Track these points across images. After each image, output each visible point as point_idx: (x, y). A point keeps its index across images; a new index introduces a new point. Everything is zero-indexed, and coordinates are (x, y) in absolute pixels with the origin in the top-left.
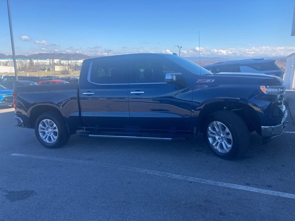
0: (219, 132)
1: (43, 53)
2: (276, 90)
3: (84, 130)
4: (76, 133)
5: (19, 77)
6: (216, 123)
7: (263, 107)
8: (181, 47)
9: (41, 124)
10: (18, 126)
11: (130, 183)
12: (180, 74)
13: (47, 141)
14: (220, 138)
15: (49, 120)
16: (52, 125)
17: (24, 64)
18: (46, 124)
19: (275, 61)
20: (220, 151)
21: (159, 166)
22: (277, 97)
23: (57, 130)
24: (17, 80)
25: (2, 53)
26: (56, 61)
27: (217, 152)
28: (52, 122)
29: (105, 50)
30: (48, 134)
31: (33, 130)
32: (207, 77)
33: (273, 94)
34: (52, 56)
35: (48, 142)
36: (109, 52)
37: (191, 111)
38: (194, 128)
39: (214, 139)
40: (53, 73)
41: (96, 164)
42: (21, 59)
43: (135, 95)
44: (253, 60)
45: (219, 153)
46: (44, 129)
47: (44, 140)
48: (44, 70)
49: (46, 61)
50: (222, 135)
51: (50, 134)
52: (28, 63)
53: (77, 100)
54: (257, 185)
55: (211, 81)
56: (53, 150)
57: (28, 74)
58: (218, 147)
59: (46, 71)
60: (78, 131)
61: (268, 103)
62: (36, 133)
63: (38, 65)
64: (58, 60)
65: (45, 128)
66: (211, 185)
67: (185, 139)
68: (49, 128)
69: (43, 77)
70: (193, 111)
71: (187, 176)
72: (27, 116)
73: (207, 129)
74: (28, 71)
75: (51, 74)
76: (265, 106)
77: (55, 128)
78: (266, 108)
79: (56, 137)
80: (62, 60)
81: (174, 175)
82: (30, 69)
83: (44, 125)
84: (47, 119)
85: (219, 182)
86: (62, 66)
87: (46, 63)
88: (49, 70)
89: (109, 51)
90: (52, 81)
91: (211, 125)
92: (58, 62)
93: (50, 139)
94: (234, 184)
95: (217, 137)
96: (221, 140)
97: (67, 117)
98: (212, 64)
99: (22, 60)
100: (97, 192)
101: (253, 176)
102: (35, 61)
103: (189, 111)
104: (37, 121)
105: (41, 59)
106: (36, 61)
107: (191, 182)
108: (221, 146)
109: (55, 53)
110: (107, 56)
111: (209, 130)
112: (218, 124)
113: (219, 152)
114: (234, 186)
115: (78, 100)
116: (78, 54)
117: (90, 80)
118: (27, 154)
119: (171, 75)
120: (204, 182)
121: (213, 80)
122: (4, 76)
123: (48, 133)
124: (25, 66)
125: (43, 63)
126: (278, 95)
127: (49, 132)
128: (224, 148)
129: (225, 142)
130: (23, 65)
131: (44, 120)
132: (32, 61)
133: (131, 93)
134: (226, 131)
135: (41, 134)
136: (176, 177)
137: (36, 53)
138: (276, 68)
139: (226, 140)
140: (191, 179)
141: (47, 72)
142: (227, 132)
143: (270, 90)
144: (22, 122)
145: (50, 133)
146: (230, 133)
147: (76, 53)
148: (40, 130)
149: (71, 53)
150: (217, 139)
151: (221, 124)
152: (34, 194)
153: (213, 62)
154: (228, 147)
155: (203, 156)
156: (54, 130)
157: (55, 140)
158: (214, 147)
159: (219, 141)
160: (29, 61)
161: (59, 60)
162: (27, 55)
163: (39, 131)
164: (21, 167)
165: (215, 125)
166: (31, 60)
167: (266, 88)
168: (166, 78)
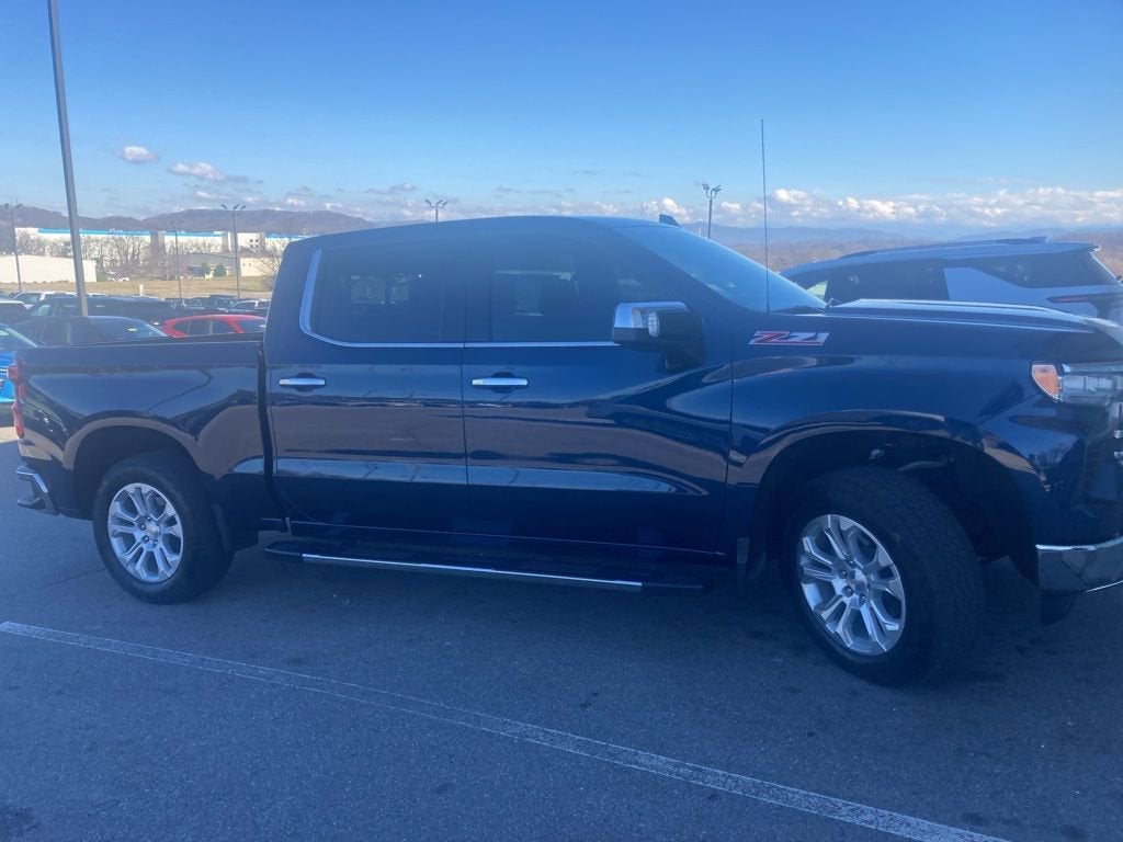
0: (847, 561)
1: (202, 208)
2: (1105, 383)
3: (286, 530)
4: (255, 541)
5: (93, 301)
6: (832, 520)
7: (1042, 457)
8: (716, 190)
9: (117, 503)
10: (33, 507)
11: (443, 789)
12: (679, 305)
13: (139, 569)
14: (853, 587)
15: (146, 488)
16: (160, 509)
17: (131, 250)
18: (137, 505)
19: (1091, 248)
20: (850, 643)
21: (584, 706)
22: (1106, 414)
23: (178, 530)
24: (85, 313)
25: (52, 210)
26: (245, 239)
27: (839, 649)
28: (159, 496)
29: (427, 201)
30: (144, 546)
31: (86, 527)
32: (797, 318)
33: (1092, 402)
34: (228, 220)
35: (144, 576)
36: (440, 205)
37: (725, 455)
38: (739, 540)
39: (827, 590)
40: (232, 284)
41: (316, 687)
42: (121, 231)
43: (490, 391)
44: (998, 241)
45: (846, 654)
46: (130, 524)
47: (130, 569)
48: (202, 271)
49: (209, 240)
50: (860, 576)
51: (155, 545)
52: (145, 248)
53: (256, 406)
54: (1016, 822)
55: (815, 338)
56: (165, 610)
57: (141, 287)
58: (844, 627)
59: (210, 276)
60: (265, 536)
61: (1068, 441)
62: (98, 538)
63: (179, 255)
64: (254, 236)
65: (133, 520)
66: (805, 817)
67: (701, 587)
68: (149, 521)
69: (194, 301)
70: (734, 455)
71: (700, 762)
72: (64, 466)
73: (794, 548)
74: (143, 276)
75: (228, 289)
76: (1056, 452)
77: (171, 522)
78: (1059, 459)
79: (175, 559)
80: (269, 234)
81: (643, 756)
82: (149, 268)
83: (129, 507)
84: (138, 485)
85: (840, 802)
86: (266, 260)
87: (210, 246)
88: (219, 272)
89: (443, 203)
90: (214, 320)
91: (813, 526)
92: (254, 243)
93: (151, 564)
94: (912, 814)
95: (839, 584)
96: (854, 595)
97: (218, 477)
98: (836, 255)
99: (124, 237)
100: (295, 834)
101: (996, 775)
102: (169, 239)
103: (718, 457)
104: (103, 488)
105: (190, 231)
106: (173, 238)
107: (714, 796)
108: (857, 624)
109: (238, 209)
110: (434, 220)
111: (804, 552)
112: (844, 528)
113: (848, 650)
114: (908, 825)
115: (260, 406)
116: (330, 213)
117: (308, 327)
118: (54, 628)
119: (638, 313)
120: (772, 797)
121: (823, 337)
122: (47, 295)
123: (146, 540)
124: (133, 255)
125: (199, 249)
126: (1110, 405)
127: (148, 534)
128: (870, 632)
129: (872, 609)
130: (126, 254)
131: (130, 488)
132: (160, 241)
133: (475, 382)
134: (877, 563)
135: (116, 543)
136: (652, 767)
137: (177, 209)
138: (1095, 276)
139: (879, 598)
140: (715, 778)
141: (213, 279)
142: (883, 565)
143: (1076, 384)
144: (45, 490)
145: (151, 542)
146: (895, 569)
147: (322, 209)
148: (113, 527)
149: (304, 210)
150: (839, 591)
151: (854, 527)
152: (29, 830)
153: (841, 247)
154: (883, 630)
155: (779, 660)
156: (169, 531)
157: (172, 571)
158: (828, 626)
159: (847, 600)
160: (147, 239)
161: (258, 234)
162: (142, 218)
163: (110, 532)
164: (11, 688)
165: (828, 530)
166: (154, 236)
167: (1061, 372)
168: (618, 324)
